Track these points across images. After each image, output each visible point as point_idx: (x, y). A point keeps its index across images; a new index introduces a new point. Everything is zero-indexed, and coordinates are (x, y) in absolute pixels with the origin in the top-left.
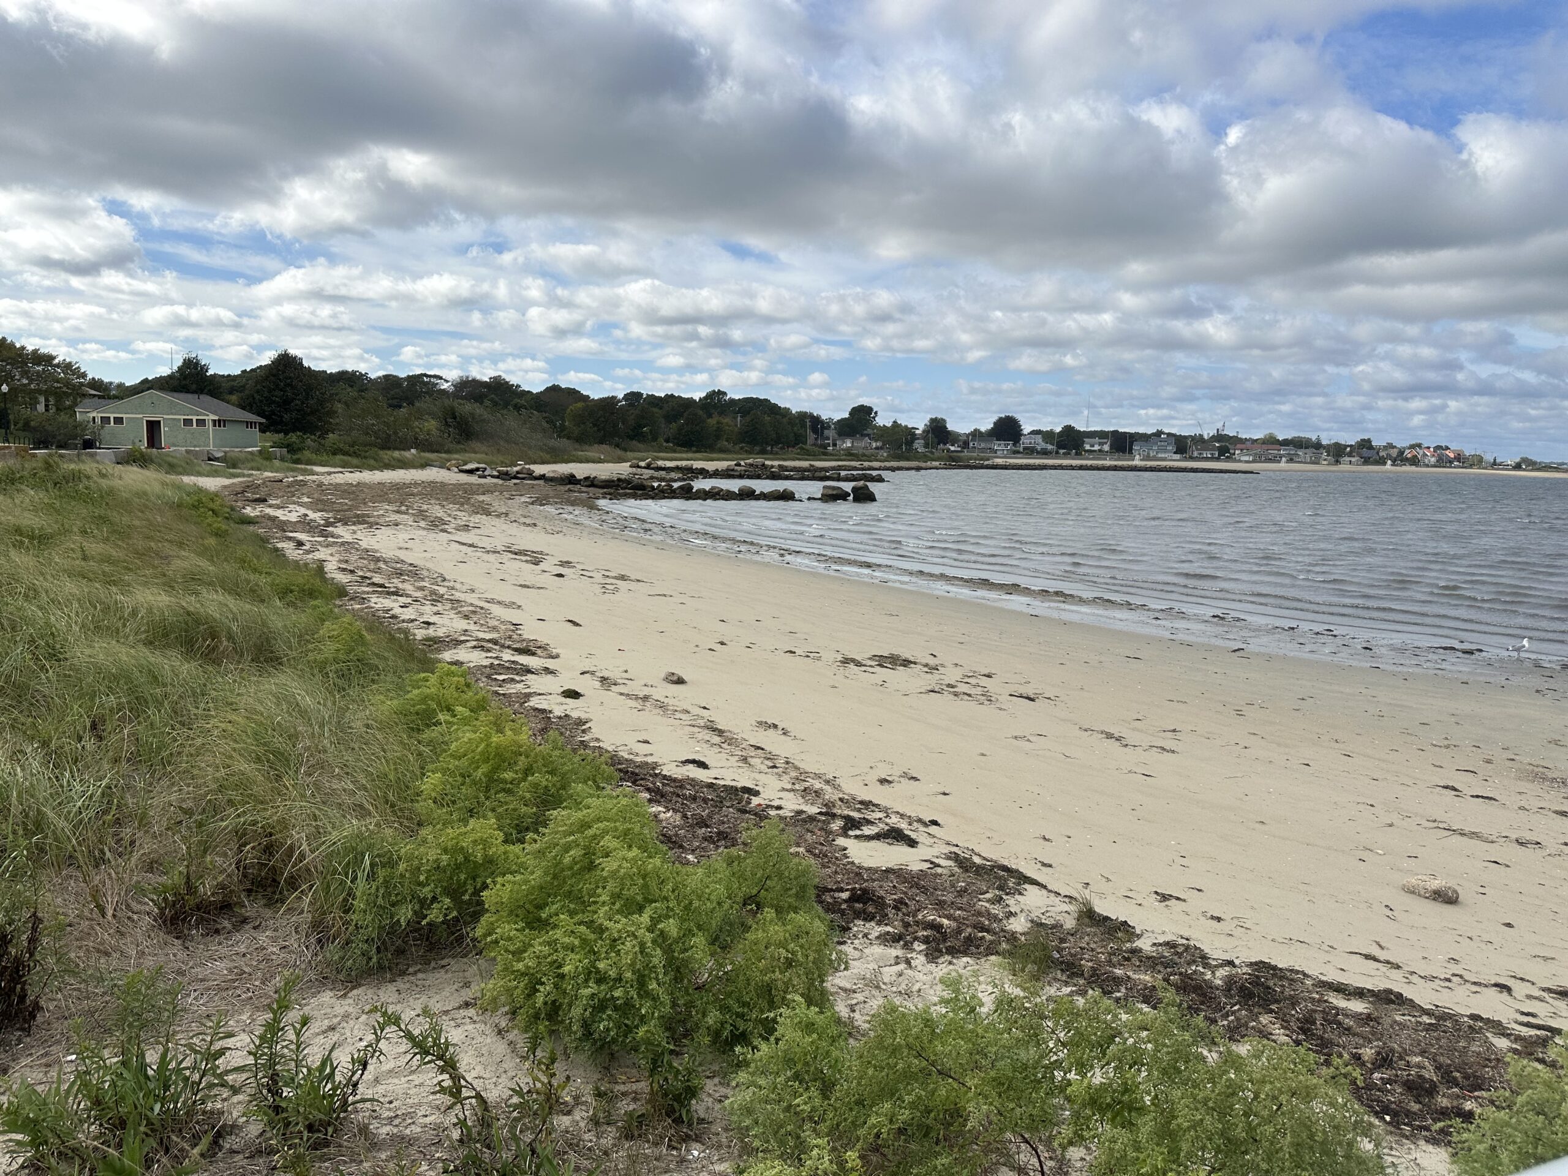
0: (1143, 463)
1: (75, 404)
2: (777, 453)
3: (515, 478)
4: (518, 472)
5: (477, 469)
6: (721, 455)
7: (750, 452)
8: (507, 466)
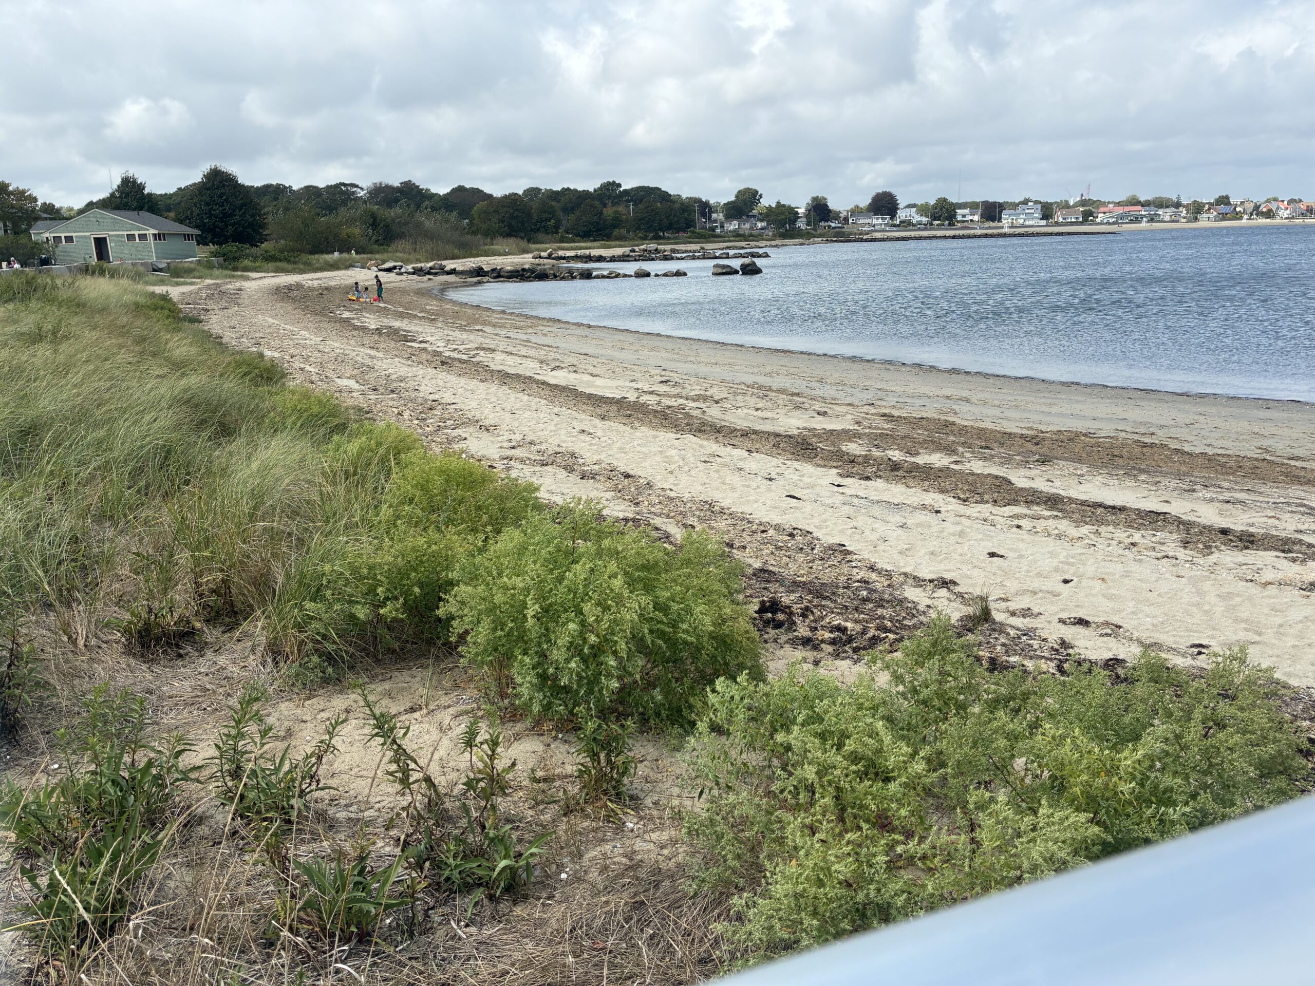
0: (1012, 231)
1: (30, 227)
2: (669, 238)
3: (429, 273)
4: (431, 268)
5: (395, 268)
6: (618, 243)
7: (645, 238)
8: (421, 262)
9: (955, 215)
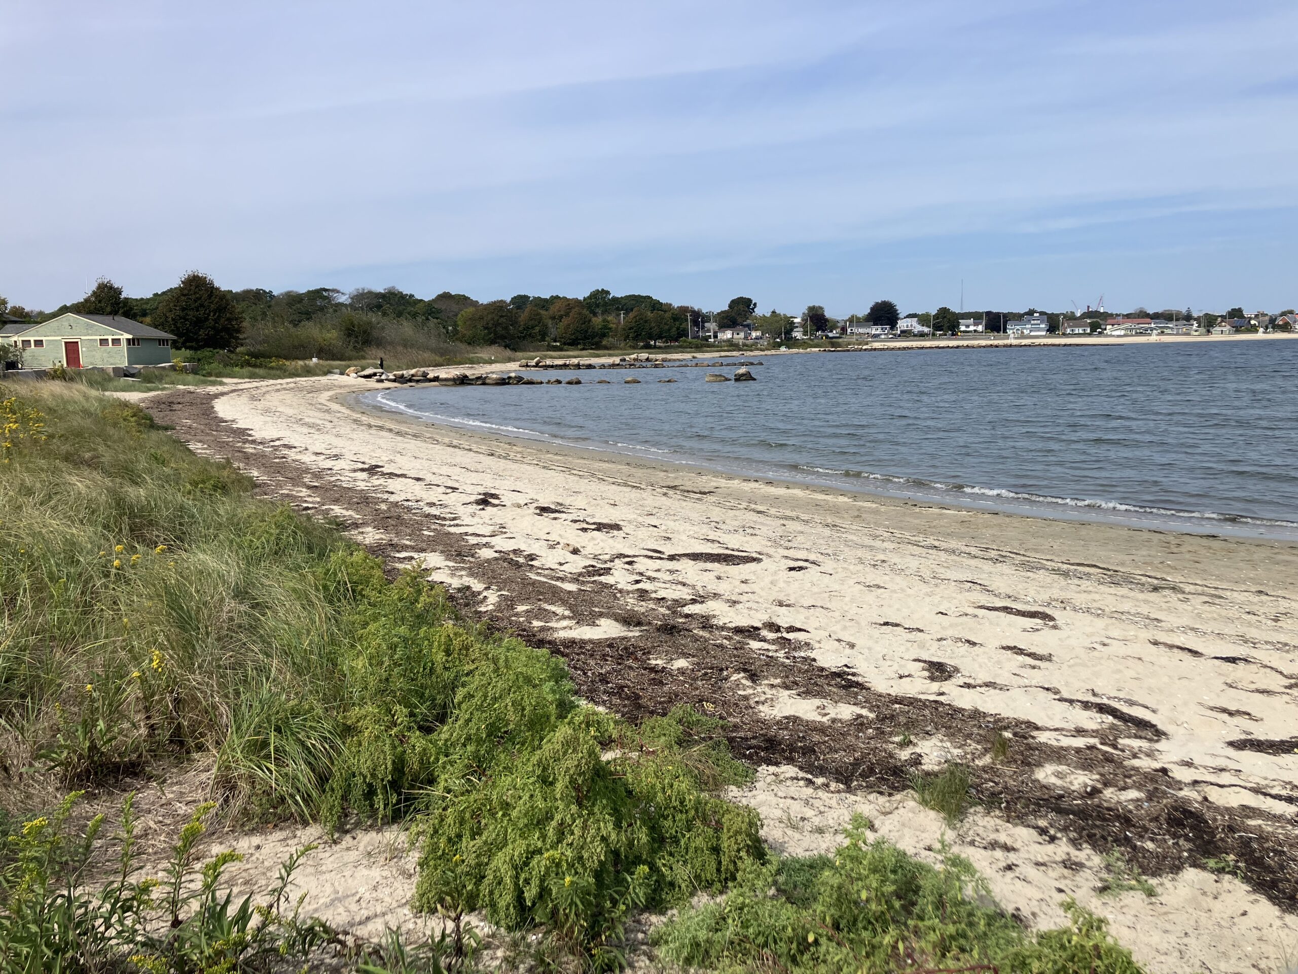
0: (1018, 342)
2: (660, 347)
4: (413, 376)
6: (606, 352)
7: (634, 347)
8: (403, 370)
9: (958, 324)
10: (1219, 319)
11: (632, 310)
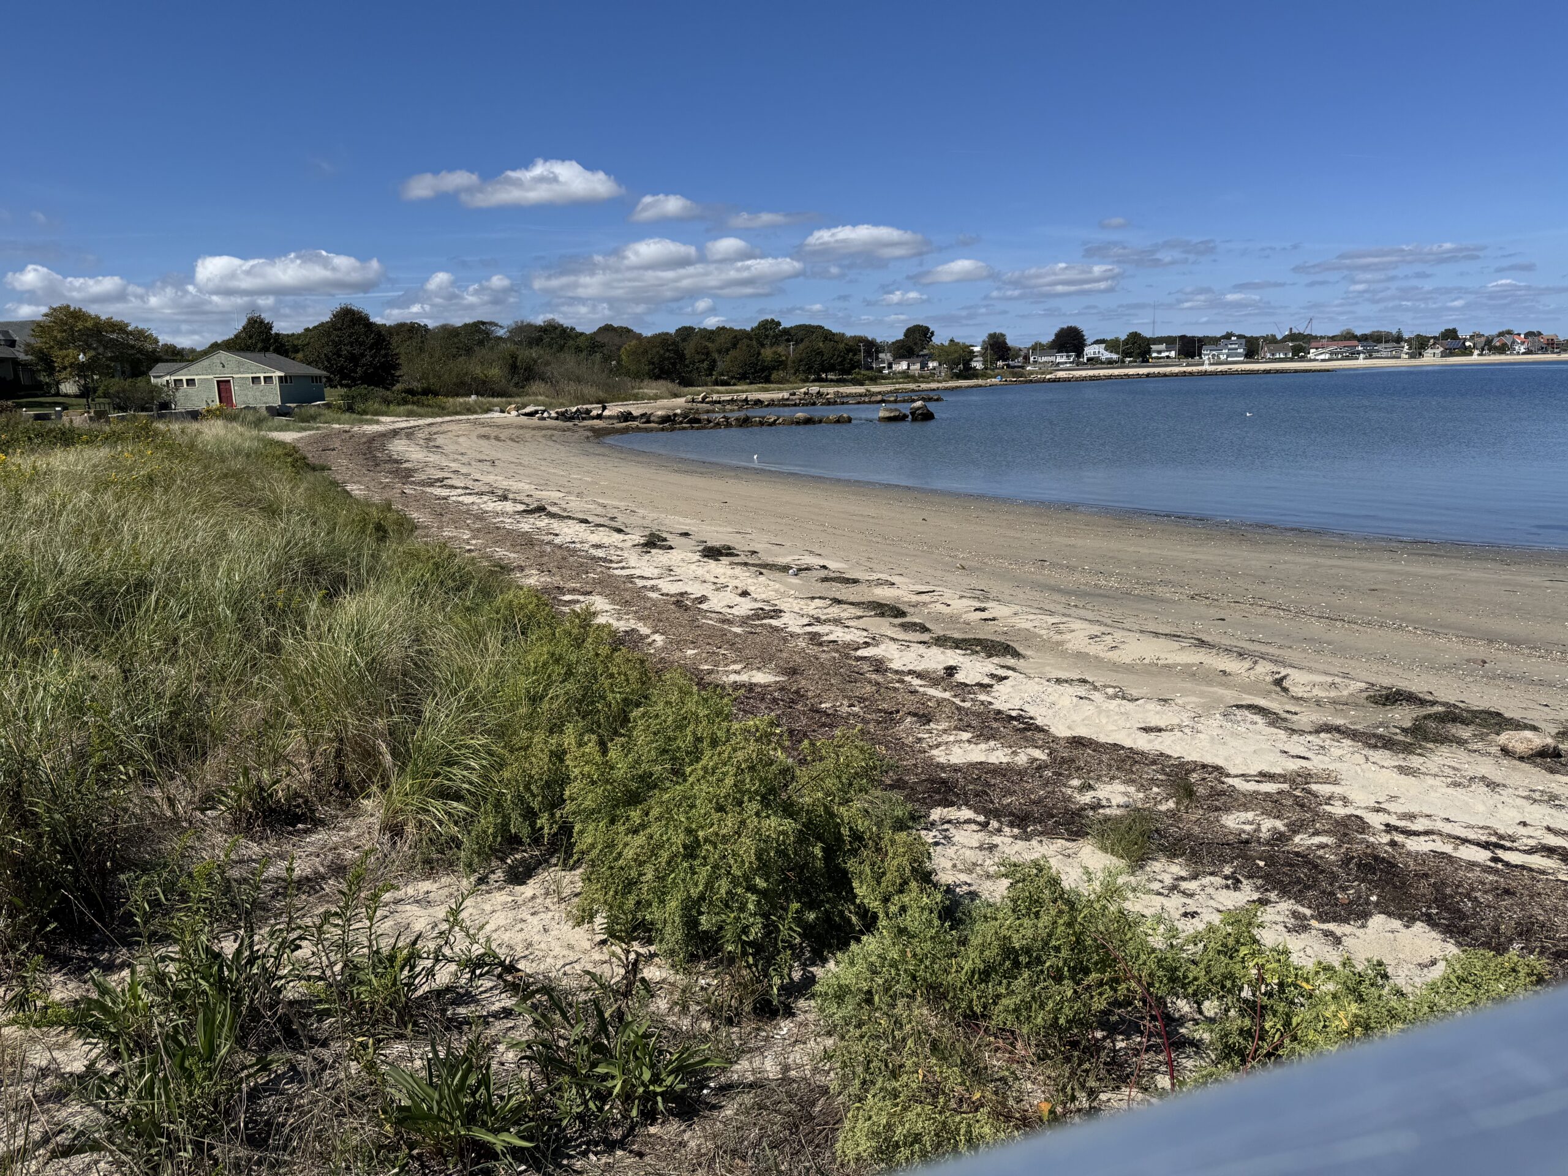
0: (1213, 368)
1: (149, 369)
2: (832, 381)
3: (573, 418)
4: (576, 413)
5: (536, 412)
6: (775, 386)
7: (805, 381)
8: (565, 406)
9: (1149, 351)
10: (1432, 341)
11: (802, 340)
